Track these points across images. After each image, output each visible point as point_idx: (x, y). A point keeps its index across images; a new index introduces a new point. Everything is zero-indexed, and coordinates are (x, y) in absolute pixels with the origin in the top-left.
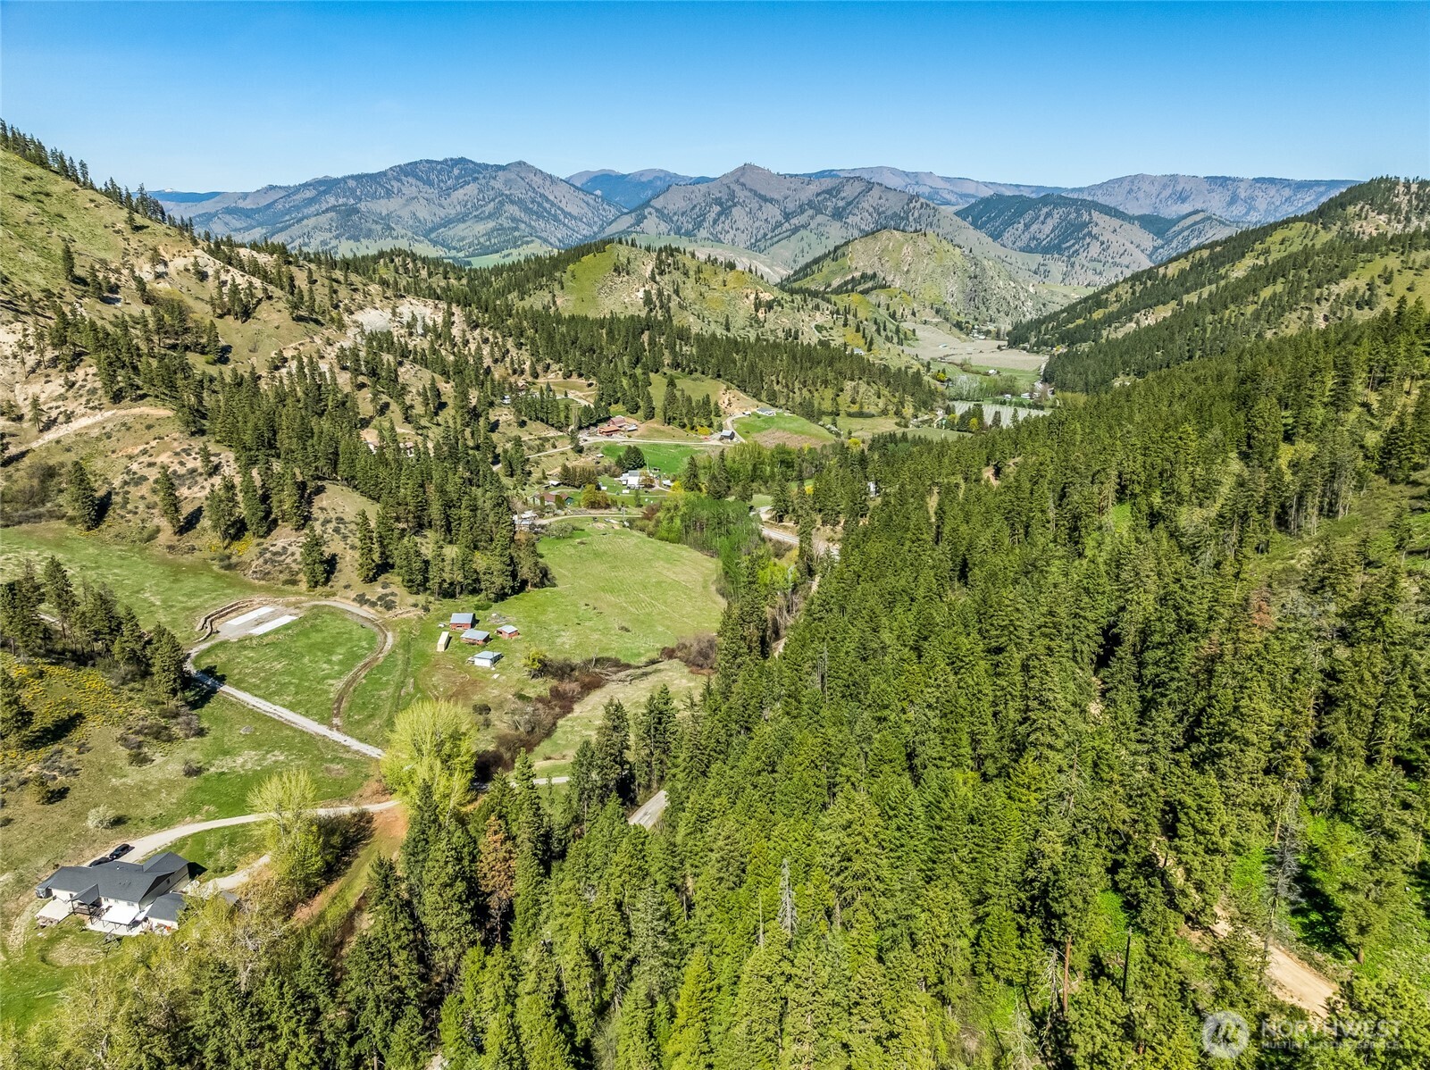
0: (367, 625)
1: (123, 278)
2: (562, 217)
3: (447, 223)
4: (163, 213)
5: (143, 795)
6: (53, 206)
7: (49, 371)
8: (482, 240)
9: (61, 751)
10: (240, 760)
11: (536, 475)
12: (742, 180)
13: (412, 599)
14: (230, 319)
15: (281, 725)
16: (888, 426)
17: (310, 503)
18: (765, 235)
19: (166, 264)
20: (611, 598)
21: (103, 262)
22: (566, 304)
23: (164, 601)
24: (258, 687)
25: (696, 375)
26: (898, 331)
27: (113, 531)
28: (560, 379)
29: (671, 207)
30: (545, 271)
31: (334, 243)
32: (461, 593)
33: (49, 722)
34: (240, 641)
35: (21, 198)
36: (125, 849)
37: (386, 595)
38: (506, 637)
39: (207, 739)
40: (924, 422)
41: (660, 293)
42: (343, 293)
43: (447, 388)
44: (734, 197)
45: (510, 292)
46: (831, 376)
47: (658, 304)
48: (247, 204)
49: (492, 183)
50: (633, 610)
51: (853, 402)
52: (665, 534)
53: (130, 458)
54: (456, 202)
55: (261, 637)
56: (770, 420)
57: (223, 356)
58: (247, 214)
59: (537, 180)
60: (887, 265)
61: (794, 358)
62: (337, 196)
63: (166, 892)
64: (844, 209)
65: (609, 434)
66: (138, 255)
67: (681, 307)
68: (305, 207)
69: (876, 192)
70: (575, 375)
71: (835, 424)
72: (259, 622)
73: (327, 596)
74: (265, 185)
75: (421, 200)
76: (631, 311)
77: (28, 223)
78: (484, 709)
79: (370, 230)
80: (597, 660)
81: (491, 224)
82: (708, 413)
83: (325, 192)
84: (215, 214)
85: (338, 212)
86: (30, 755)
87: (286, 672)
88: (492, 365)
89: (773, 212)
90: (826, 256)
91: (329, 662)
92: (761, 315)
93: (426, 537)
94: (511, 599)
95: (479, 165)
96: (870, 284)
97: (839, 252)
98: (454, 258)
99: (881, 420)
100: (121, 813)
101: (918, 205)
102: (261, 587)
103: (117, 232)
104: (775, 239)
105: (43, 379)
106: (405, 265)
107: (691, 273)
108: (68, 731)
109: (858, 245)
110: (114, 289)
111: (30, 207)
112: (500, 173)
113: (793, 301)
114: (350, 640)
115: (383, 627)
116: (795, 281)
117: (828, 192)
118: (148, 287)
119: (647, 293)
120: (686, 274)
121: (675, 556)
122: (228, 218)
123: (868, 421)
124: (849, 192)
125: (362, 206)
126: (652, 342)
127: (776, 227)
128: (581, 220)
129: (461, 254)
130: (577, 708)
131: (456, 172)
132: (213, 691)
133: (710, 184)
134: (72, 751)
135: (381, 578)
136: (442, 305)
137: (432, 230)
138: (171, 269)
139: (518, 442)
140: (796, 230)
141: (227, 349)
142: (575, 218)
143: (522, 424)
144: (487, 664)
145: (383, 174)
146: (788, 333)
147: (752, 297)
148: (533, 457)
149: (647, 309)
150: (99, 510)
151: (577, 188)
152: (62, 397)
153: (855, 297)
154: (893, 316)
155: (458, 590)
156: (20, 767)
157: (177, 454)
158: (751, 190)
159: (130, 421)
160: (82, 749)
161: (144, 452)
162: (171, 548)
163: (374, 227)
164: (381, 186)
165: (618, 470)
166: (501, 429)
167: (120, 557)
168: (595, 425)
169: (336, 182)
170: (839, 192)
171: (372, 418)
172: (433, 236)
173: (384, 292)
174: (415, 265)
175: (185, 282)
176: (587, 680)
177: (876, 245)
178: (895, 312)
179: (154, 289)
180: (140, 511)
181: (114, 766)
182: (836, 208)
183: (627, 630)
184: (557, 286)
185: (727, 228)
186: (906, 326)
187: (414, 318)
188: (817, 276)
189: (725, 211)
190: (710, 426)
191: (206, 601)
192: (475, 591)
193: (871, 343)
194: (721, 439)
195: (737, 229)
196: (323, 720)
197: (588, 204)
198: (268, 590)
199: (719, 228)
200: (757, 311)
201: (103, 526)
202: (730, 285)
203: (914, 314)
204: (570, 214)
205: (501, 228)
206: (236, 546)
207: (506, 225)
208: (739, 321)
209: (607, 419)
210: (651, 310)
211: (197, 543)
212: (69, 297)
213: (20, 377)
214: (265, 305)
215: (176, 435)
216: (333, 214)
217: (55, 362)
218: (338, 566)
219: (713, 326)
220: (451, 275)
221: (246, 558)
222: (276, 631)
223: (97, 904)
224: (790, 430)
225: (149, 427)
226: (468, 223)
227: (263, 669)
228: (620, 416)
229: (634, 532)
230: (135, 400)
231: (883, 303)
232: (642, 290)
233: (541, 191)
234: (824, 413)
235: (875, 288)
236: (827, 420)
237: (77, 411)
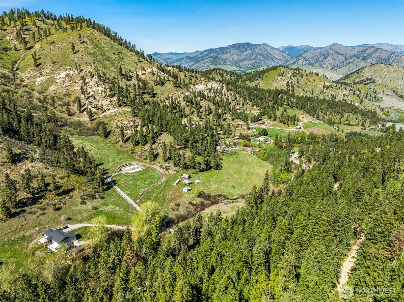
0: (160, 174)
1: (134, 74)
2: (274, 59)
3: (241, 61)
4: (152, 58)
5: (79, 213)
6: (122, 56)
7: (108, 98)
8: (250, 66)
9: (65, 197)
10: (108, 208)
11: (233, 135)
12: (332, 48)
13: (174, 168)
14: (158, 86)
15: (123, 199)
16: (358, 129)
17: (157, 138)
18: (338, 65)
19: (145, 71)
20: (235, 176)
21: (130, 70)
22: (263, 85)
23: (113, 160)
24: (123, 187)
25: (294, 108)
26: (375, 97)
27: (109, 140)
28: (251, 107)
29: (308, 56)
30: (259, 75)
31: (210, 66)
32: (190, 168)
33: (66, 189)
34: (125, 174)
35: (114, 54)
36: (67, 227)
37: (168, 166)
38: (196, 184)
39: (104, 200)
40: (372, 129)
41: (292, 82)
42: (194, 80)
43: (213, 108)
44: (329, 53)
45: (247, 81)
46: (341, 111)
47: (291, 86)
48: (191, 56)
49: (256, 49)
50: (239, 181)
51: (347, 120)
52: (262, 157)
53: (118, 121)
54: (245, 55)
55: (130, 174)
56: (315, 124)
57: (154, 95)
58: (190, 58)
59: (269, 49)
60: (377, 75)
61: (329, 104)
62: (213, 53)
63: (68, 242)
64: (366, 57)
65: (260, 124)
66: (139, 68)
67: (298, 86)
68: (205, 56)
69: (379, 51)
70: (255, 106)
71: (338, 127)
72: (132, 169)
73: (153, 164)
74: (196, 51)
75: (235, 54)
76: (282, 88)
77: (115, 60)
78: (178, 205)
79: (220, 63)
80: (219, 195)
81: (253, 61)
82: (294, 120)
83: (210, 52)
84: (183, 58)
85: (212, 58)
86: (57, 197)
87: (132, 185)
88: (231, 101)
89: (342, 58)
90: (355, 72)
91: (144, 183)
92: (325, 90)
93: (186, 150)
94: (205, 172)
95: (253, 45)
96: (369, 82)
97: (360, 71)
98: (241, 71)
99: (356, 127)
100: (70, 217)
101: (394, 56)
102: (138, 159)
103: (135, 62)
104: (341, 66)
105: (106, 100)
106: (220, 72)
107: (304, 76)
108: (69, 192)
109: (367, 69)
110: (131, 77)
111: (116, 56)
112: (258, 47)
113: (336, 86)
114: (153, 178)
115: (163, 175)
116: (343, 80)
117: (362, 51)
118: (139, 77)
119: (288, 82)
120: (302, 77)
121: (262, 165)
122: (186, 59)
123: (351, 127)
124: (369, 51)
125: (219, 56)
126: (282, 97)
127: (342, 63)
128: (280, 60)
129: (244, 70)
130: (206, 209)
131: (246, 46)
132: (112, 187)
133: (322, 49)
134: (68, 198)
135: (168, 161)
136: (221, 84)
137: (237, 63)
138: (147, 72)
139: (229, 125)
140: (349, 63)
141: (156, 94)
142: (278, 60)
143: (233, 119)
144: (186, 191)
145: (226, 47)
146: (333, 96)
147: (323, 84)
148: (234, 129)
149: (287, 87)
150: (107, 135)
151: (280, 51)
152: (109, 104)
153: (361, 86)
154: (375, 92)
155: (189, 167)
156: (53, 200)
157: (129, 121)
158: (335, 51)
159: (121, 111)
160: (71, 197)
161: (122, 120)
162: (121, 146)
163: (221, 62)
164: (225, 51)
165: (258, 136)
166: (227, 120)
167: (109, 147)
168: (257, 121)
169: (214, 49)
170: (365, 51)
171: (189, 115)
172: (237, 64)
173: (205, 80)
174: (223, 72)
175: (149, 76)
176: (214, 201)
177: (374, 69)
178: (376, 91)
179: (142, 78)
180: (116, 135)
181: (76, 204)
182: (364, 57)
183: (234, 187)
184: (261, 79)
185: (325, 63)
186: (379, 96)
187: (212, 87)
188: (351, 78)
189: (325, 58)
190: (294, 124)
191: (123, 162)
192: (194, 168)
193: (362, 101)
194: (296, 129)
195: (328, 63)
196: (134, 200)
197: (283, 55)
198: (139, 160)
199: (323, 63)
200: (324, 89)
201: (107, 139)
202: (316, 80)
203: (383, 92)
204: (277, 58)
205: (256, 62)
206: (137, 147)
207: (258, 62)
208: (317, 92)
209: (260, 120)
210: (288, 87)
211: (127, 145)
212: (119, 79)
213: (101, 99)
214: (168, 82)
215: (130, 116)
216: (211, 58)
217: (109, 95)
218: (158, 156)
219: (308, 93)
220: (232, 75)
221: (137, 151)
222: (135, 173)
223: (51, 241)
224: (321, 128)
225: (125, 114)
226: (247, 61)
227: (127, 183)
228: (265, 119)
229: (254, 156)
230: (124, 106)
231: (372, 88)
232: (286, 81)
233: (269, 52)
234: (335, 123)
235: (370, 83)
236: (336, 125)
237: (111, 108)
